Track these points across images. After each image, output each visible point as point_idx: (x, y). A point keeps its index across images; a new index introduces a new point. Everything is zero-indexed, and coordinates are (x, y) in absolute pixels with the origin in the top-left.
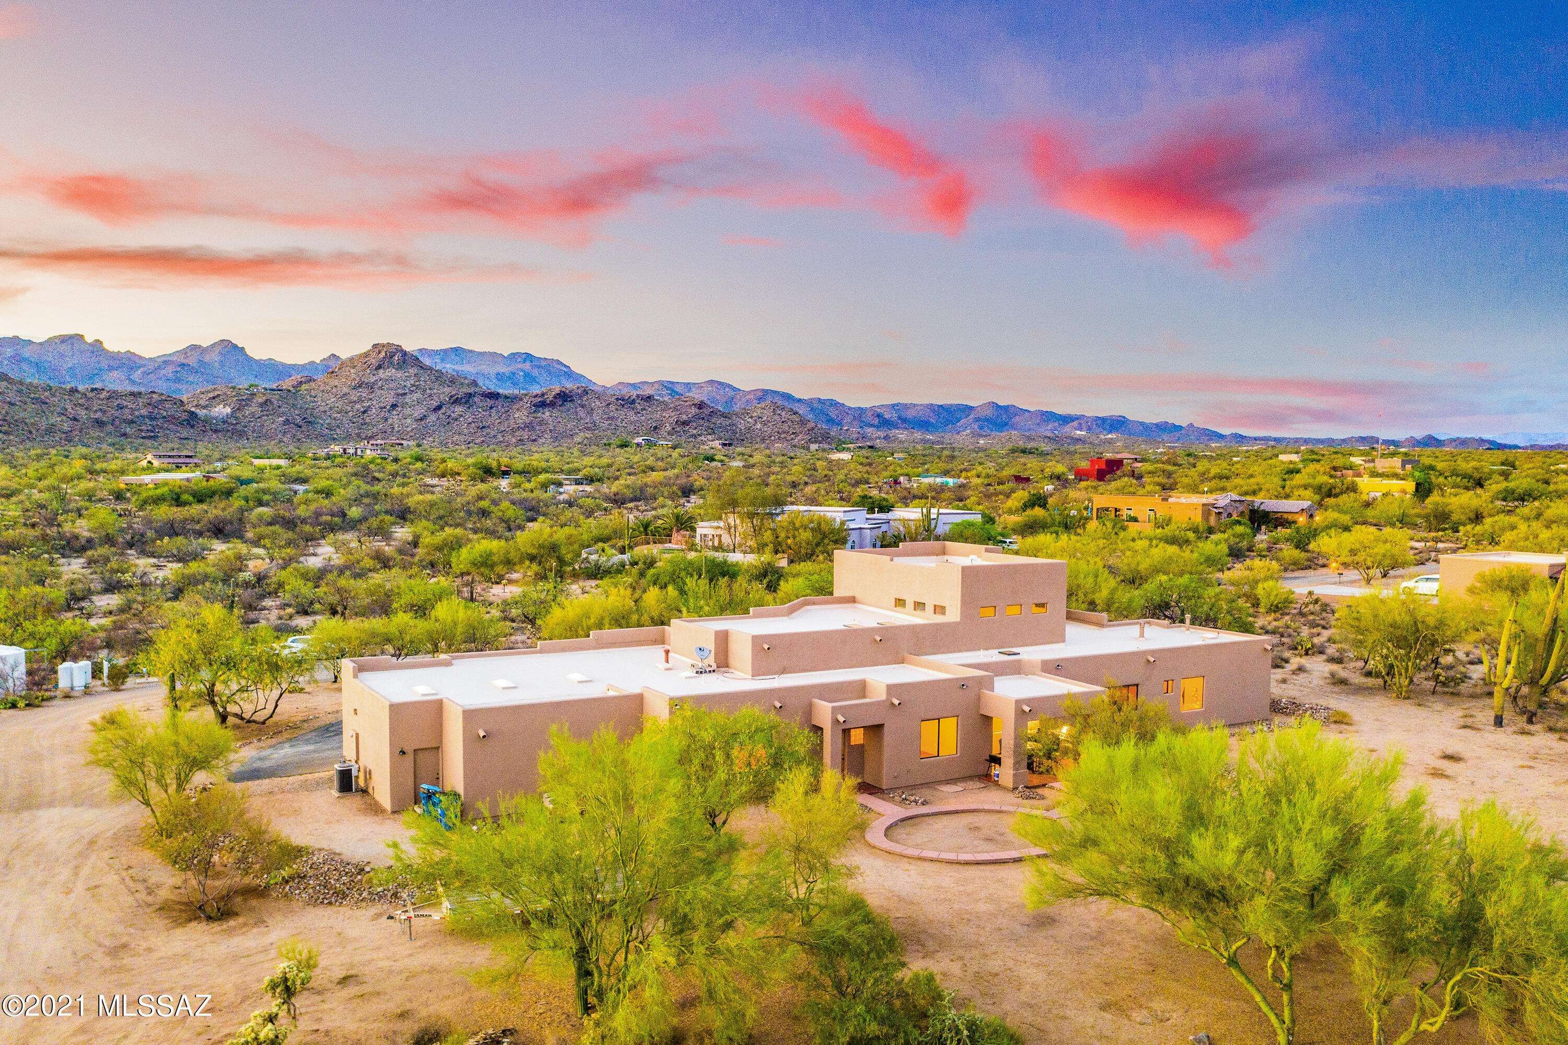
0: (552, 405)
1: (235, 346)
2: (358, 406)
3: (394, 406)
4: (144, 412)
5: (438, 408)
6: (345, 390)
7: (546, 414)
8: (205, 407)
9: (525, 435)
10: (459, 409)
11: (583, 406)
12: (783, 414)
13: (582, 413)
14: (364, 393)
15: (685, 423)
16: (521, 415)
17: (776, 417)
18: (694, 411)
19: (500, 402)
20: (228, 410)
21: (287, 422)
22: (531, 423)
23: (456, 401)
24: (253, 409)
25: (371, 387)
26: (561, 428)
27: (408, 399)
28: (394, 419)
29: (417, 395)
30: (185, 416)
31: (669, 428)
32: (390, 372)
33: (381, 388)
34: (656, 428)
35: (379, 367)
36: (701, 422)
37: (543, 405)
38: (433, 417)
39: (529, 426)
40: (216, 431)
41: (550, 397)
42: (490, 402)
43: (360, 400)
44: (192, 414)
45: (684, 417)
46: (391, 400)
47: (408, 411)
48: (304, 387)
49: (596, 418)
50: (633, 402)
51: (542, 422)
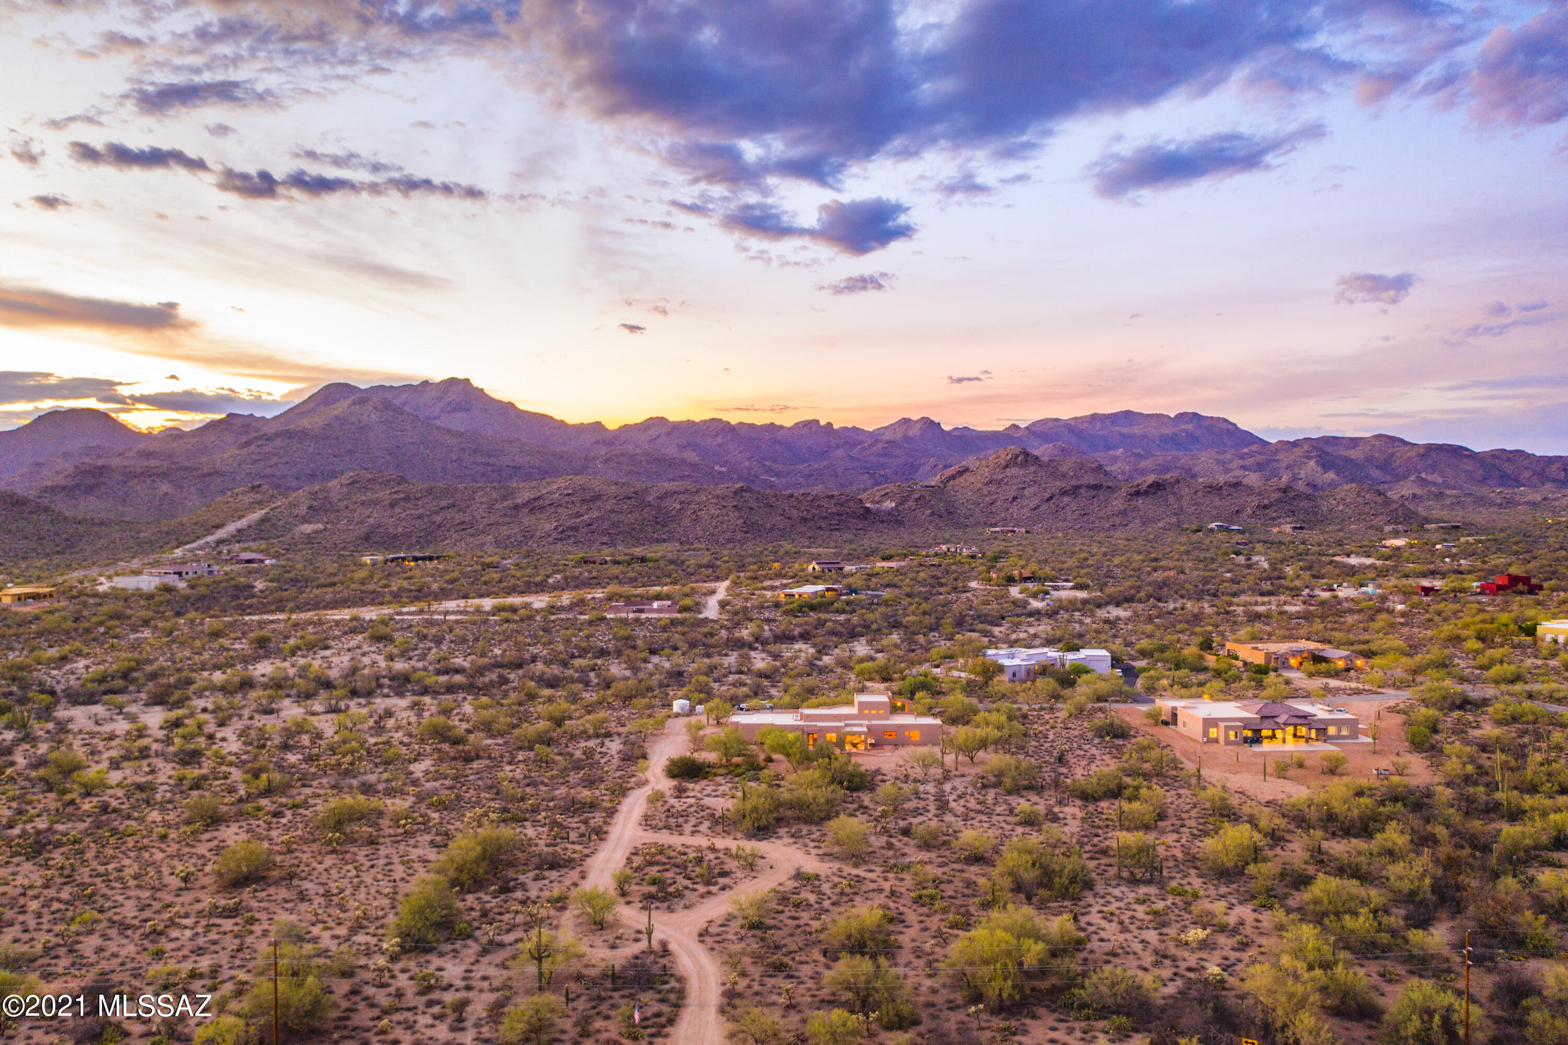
0: (1146, 493)
1: (932, 422)
2: (987, 499)
3: (1014, 499)
4: (834, 510)
5: (1051, 498)
6: (979, 486)
7: (1140, 502)
8: (878, 502)
9: (1117, 520)
10: (1066, 499)
11: (1174, 494)
12: (1368, 496)
13: (1171, 499)
14: (993, 488)
15: (1265, 507)
16: (1118, 503)
17: (1360, 500)
18: (1276, 496)
19: (1101, 492)
20: (893, 504)
21: (932, 514)
22: (1125, 510)
23: (1064, 493)
24: (910, 503)
25: (999, 482)
26: (1150, 514)
27: (1026, 492)
28: (1014, 509)
29: (1035, 489)
30: (862, 511)
31: (1249, 511)
32: (1014, 471)
33: (1006, 484)
34: (1238, 512)
35: (1006, 467)
36: (1283, 505)
37: (1138, 493)
38: (1044, 507)
39: (1124, 513)
40: (882, 522)
41: (1144, 487)
42: (1092, 493)
43: (990, 493)
44: (867, 509)
45: (1266, 502)
46: (1013, 494)
47: (1026, 502)
48: (951, 483)
49: (1184, 504)
50: (1221, 488)
51: (1135, 509)
